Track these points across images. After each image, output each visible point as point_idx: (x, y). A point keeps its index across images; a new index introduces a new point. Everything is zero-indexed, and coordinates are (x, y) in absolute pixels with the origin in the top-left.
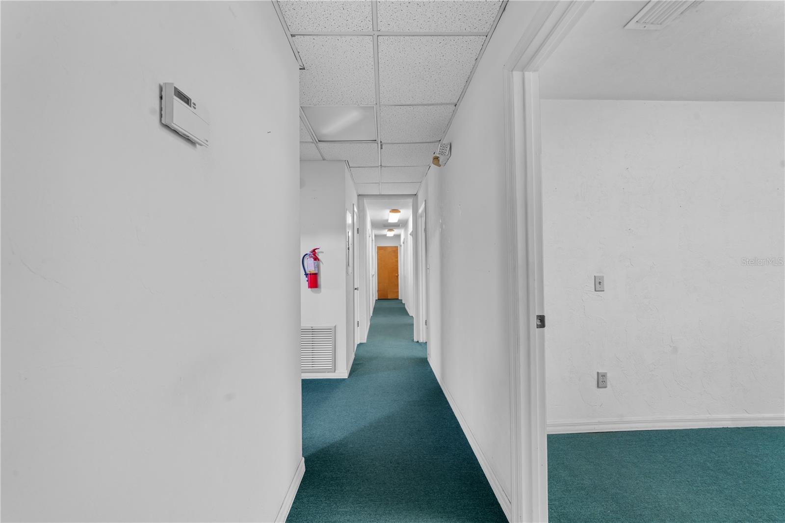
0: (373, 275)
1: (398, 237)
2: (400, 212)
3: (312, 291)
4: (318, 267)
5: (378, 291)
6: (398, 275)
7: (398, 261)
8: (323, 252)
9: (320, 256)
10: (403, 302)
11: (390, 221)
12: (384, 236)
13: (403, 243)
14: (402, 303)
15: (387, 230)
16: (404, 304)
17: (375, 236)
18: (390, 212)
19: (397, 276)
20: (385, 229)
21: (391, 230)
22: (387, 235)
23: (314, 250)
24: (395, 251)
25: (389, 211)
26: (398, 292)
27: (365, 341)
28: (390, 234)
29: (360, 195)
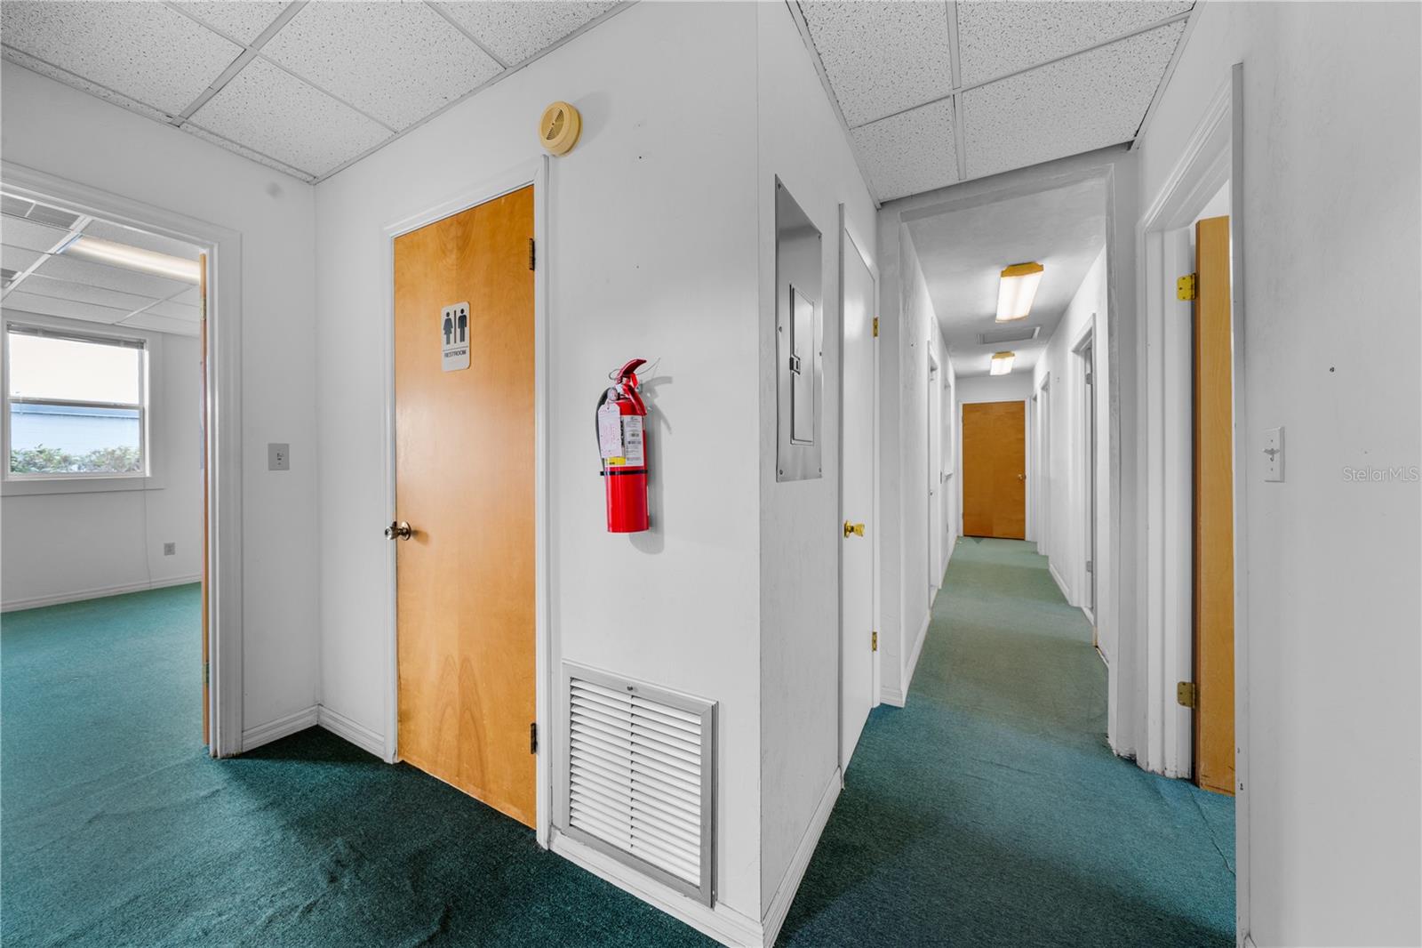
0: (949, 477)
1: (1026, 374)
2: (1041, 268)
3: (632, 540)
4: (648, 441)
5: (964, 515)
6: (1024, 477)
7: (1023, 440)
8: (668, 380)
9: (660, 399)
10: (1042, 551)
11: (1003, 314)
12: (984, 376)
13: (1045, 388)
14: (1036, 553)
15: (991, 355)
16: (1046, 557)
17: (958, 377)
18: (1003, 274)
19: (1022, 481)
20: (986, 351)
21: (1003, 354)
22: (992, 374)
23: (629, 371)
24: (1016, 412)
25: (998, 273)
26: (1024, 520)
27: (900, 701)
28: (1000, 366)
29: (882, 204)
